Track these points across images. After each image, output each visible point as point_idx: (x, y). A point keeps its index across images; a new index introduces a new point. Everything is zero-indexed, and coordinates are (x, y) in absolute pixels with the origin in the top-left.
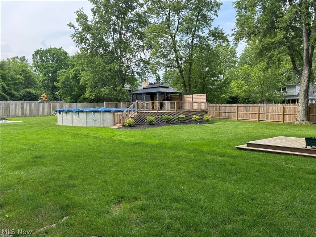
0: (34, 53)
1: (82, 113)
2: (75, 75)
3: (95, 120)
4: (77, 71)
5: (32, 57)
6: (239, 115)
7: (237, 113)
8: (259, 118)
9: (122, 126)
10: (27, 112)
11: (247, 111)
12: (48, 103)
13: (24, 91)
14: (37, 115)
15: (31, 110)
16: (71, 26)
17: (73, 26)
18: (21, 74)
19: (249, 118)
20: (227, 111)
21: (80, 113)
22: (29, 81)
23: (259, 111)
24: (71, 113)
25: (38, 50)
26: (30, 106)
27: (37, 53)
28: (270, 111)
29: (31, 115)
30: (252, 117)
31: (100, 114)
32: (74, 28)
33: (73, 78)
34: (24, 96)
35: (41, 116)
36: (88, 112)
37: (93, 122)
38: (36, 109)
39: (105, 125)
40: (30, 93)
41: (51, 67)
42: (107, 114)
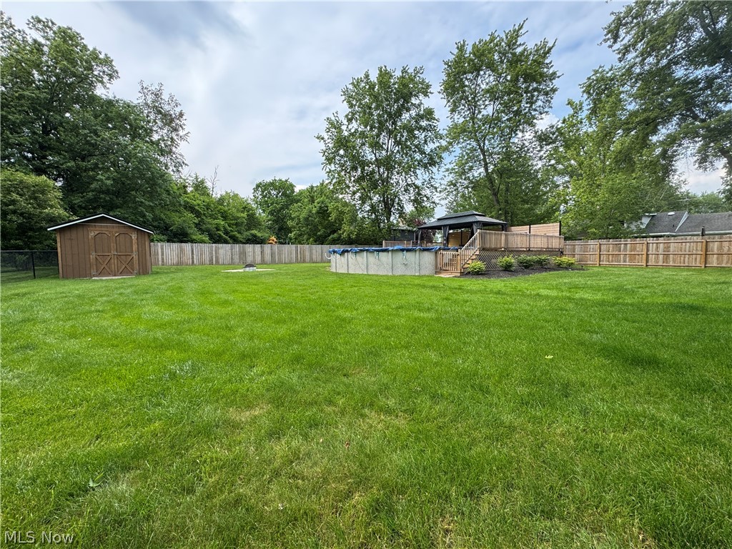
0: (255, 186)
1: (385, 254)
2: (321, 207)
3: (406, 265)
4: (322, 203)
5: (253, 191)
6: (602, 257)
7: (598, 256)
8: (647, 261)
9: (459, 275)
10: (268, 258)
11: (620, 251)
12: (294, 245)
13: (248, 233)
14: (280, 262)
15: (272, 254)
16: (320, 138)
17: (323, 139)
18: (242, 212)
19: (625, 261)
20: (576, 252)
21: (380, 253)
22: (252, 221)
23: (648, 250)
24: (365, 253)
25: (260, 183)
26: (271, 249)
27: (258, 186)
28: (671, 249)
29: (273, 262)
30: (629, 260)
31: (414, 253)
32: (325, 141)
33: (318, 212)
34: (249, 240)
35: (285, 263)
36: (397, 250)
37: (403, 267)
38: (280, 254)
39: (423, 273)
40: (254, 236)
41: (276, 203)
42: (426, 254)
